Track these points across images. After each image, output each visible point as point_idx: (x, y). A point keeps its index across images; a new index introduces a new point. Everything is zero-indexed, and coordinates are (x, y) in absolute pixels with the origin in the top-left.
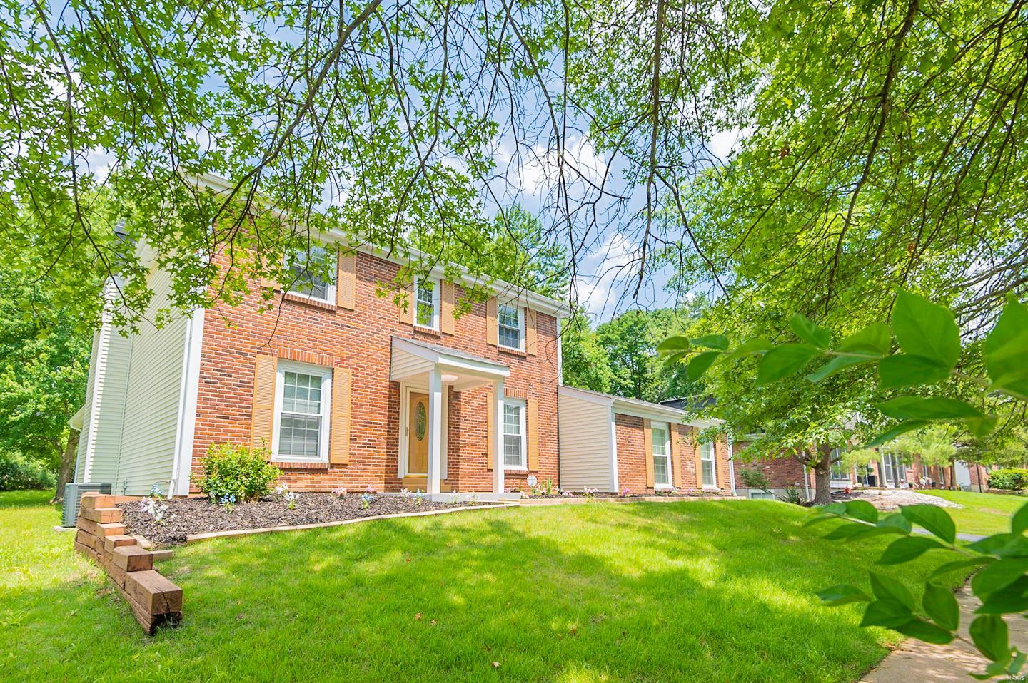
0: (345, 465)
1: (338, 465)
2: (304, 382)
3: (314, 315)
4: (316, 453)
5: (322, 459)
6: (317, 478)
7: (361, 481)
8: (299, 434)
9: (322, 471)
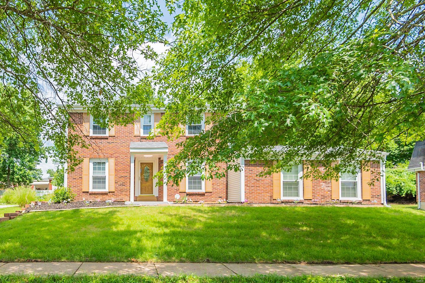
0: (114, 192)
1: (111, 192)
2: (99, 165)
3: (101, 141)
4: (105, 188)
5: (107, 190)
6: (105, 196)
7: (120, 197)
8: (99, 182)
9: (106, 194)
